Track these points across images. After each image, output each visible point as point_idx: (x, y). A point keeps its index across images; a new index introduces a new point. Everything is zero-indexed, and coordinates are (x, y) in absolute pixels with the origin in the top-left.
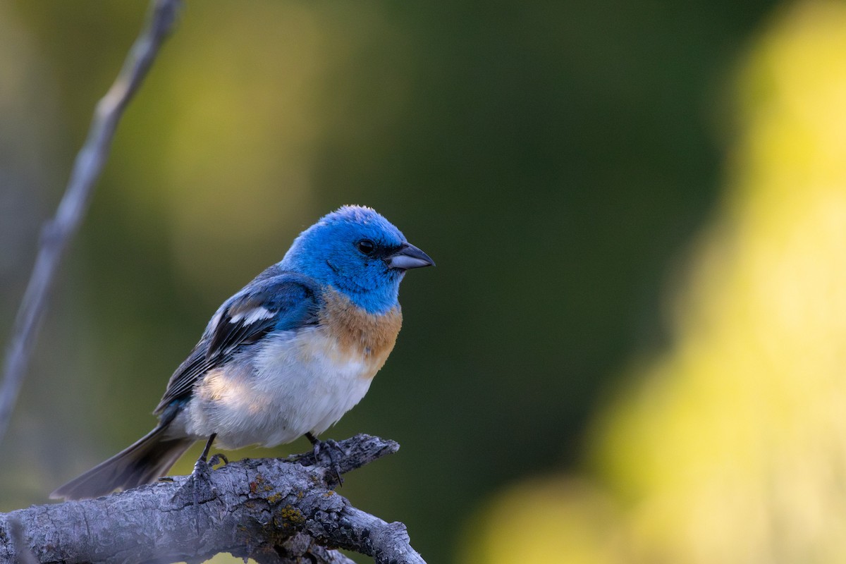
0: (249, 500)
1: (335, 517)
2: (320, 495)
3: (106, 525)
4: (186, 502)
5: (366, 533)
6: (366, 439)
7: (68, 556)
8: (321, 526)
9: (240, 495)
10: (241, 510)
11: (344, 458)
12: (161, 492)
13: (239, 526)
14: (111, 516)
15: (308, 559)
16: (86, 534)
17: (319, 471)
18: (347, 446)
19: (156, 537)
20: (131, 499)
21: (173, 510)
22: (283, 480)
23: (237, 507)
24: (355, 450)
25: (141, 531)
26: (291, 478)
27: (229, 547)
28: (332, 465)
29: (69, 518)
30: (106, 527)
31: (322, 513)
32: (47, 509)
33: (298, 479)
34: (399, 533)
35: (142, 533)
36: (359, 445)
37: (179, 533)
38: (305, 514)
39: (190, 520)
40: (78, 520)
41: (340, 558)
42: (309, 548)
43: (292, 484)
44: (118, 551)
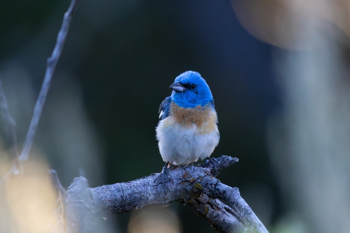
0: (183, 181)
1: (214, 186)
2: (208, 179)
3: (130, 192)
4: (159, 182)
5: (224, 192)
6: (225, 157)
7: (116, 204)
8: (209, 190)
9: (180, 179)
10: (180, 185)
11: (218, 165)
12: (150, 179)
13: (179, 191)
14: (132, 188)
15: (209, 205)
16: (122, 195)
17: (209, 170)
18: (219, 160)
19: (149, 196)
20: (139, 182)
21: (155, 186)
22: (195, 173)
23: (179, 184)
24: (222, 161)
25: (143, 194)
26: (198, 173)
27: (177, 200)
28: (214, 167)
29: (116, 189)
30: (130, 193)
31: (209, 185)
32: (109, 186)
33: (200, 173)
34: (236, 191)
35: (143, 195)
36: (223, 160)
37: (157, 194)
38: (203, 186)
39: (161, 189)
40: (119, 190)
41: (222, 204)
42: (209, 200)
43: (198, 175)
44: (135, 202)
